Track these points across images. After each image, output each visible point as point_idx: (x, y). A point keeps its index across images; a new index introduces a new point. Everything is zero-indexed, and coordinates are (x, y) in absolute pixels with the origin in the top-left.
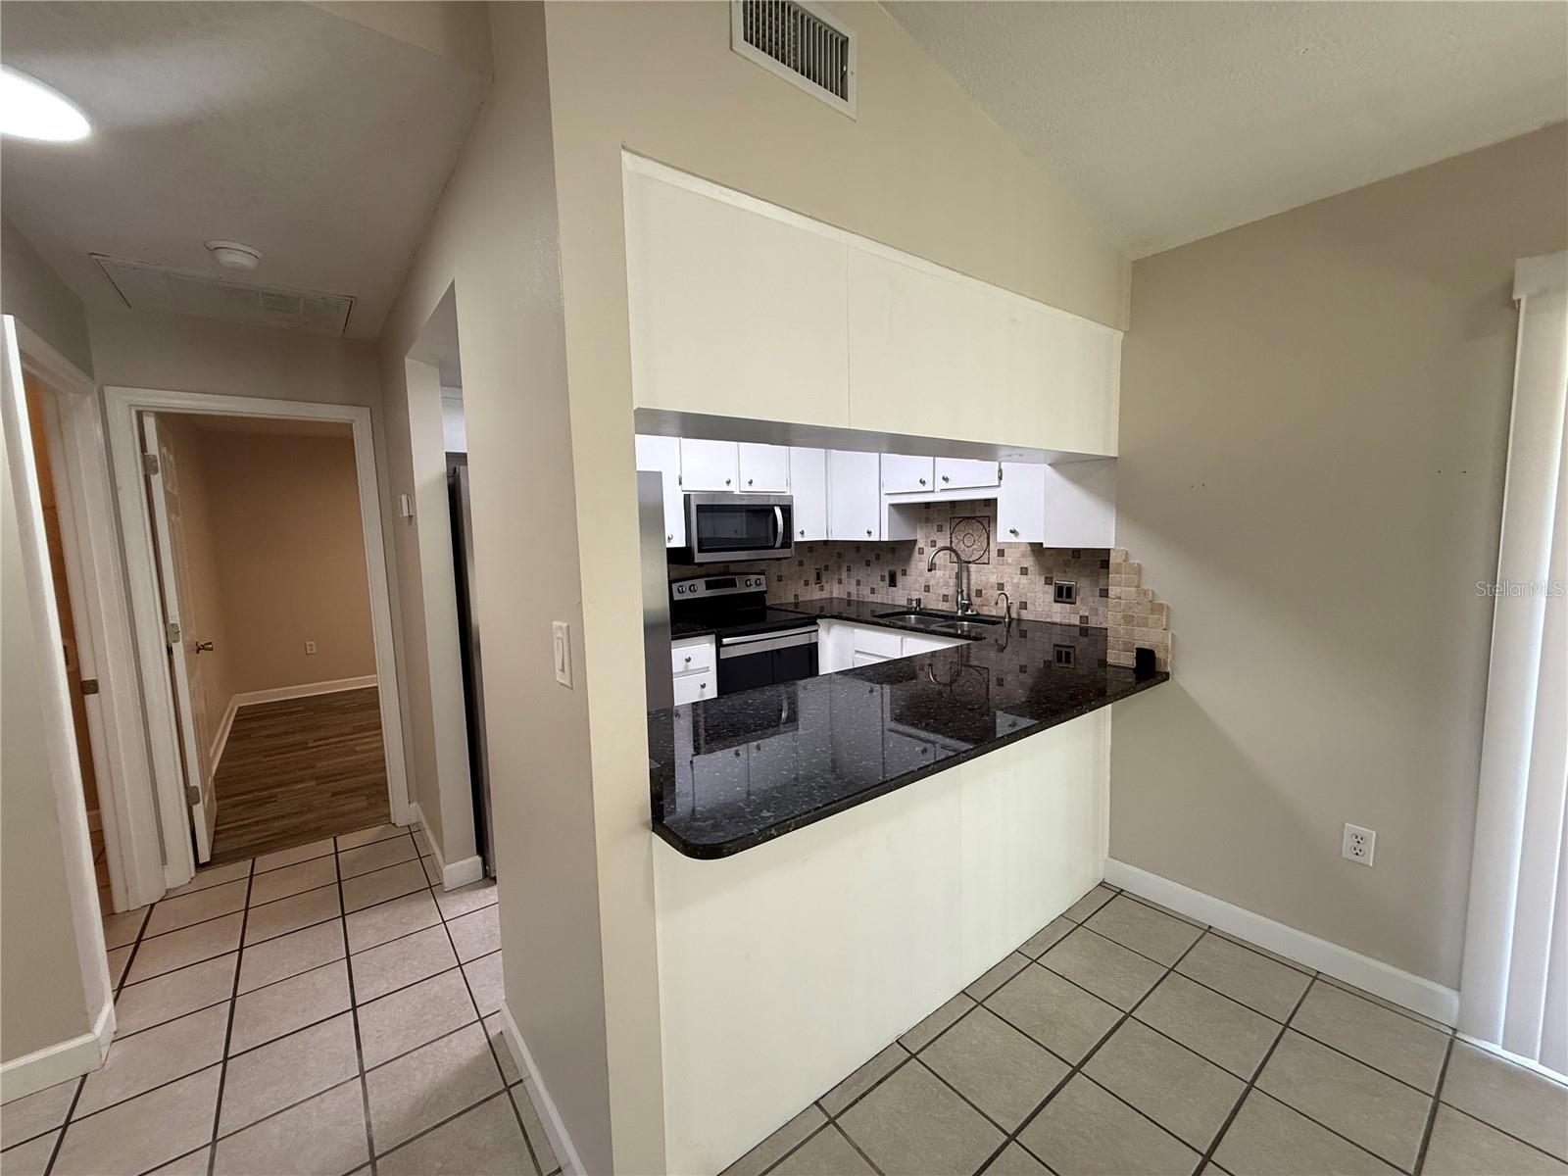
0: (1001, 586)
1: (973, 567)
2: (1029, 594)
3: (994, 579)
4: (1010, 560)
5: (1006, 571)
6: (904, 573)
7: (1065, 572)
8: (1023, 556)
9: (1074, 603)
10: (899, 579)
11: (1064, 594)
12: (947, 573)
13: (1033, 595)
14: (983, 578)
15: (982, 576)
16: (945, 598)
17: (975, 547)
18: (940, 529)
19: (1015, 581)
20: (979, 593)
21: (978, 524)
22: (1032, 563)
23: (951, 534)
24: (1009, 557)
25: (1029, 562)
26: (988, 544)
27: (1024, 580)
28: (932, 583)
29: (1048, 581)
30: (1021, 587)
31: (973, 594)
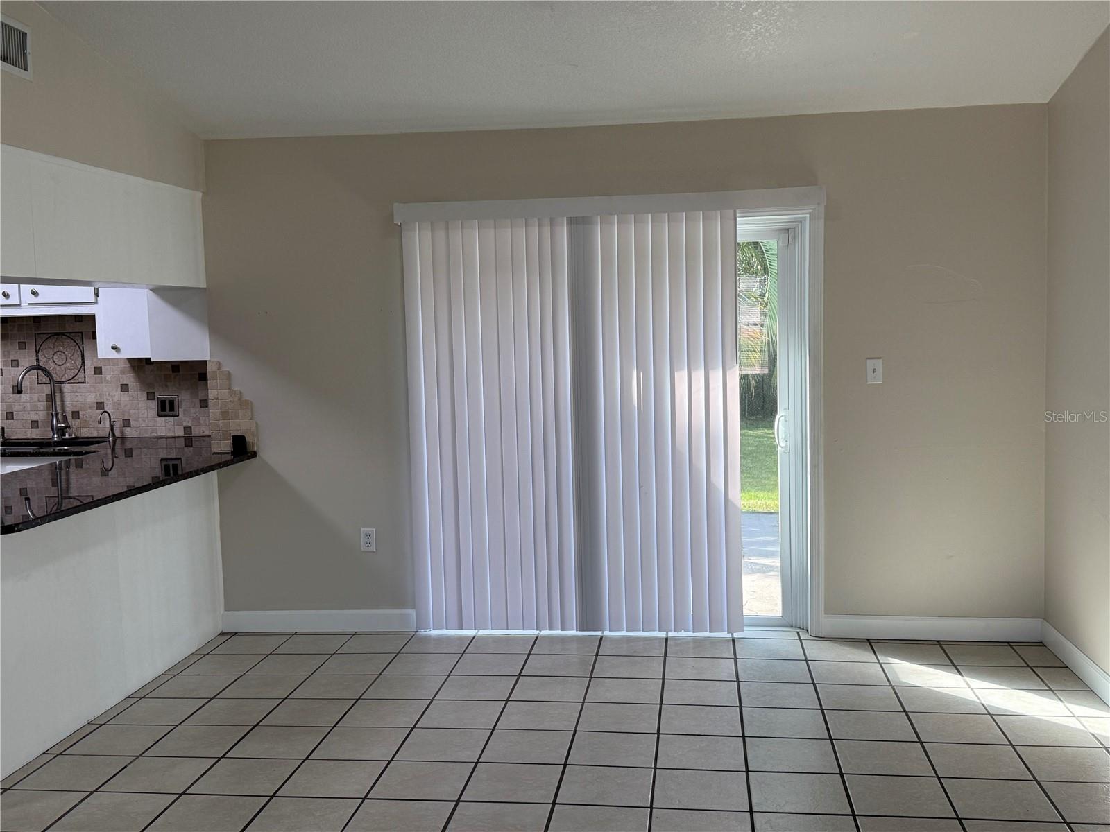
0: (100, 406)
1: (66, 387)
2: (131, 411)
3: (92, 399)
4: (108, 378)
5: (105, 389)
7: (166, 386)
8: (123, 372)
9: (178, 416)
11: (167, 408)
12: (36, 396)
13: (136, 411)
14: (80, 399)
15: (73, 397)
16: (34, 424)
17: (68, 365)
18: (22, 346)
19: (116, 399)
20: (76, 415)
21: (69, 341)
22: (132, 380)
23: (37, 352)
24: (108, 374)
25: (129, 379)
26: (83, 362)
27: (125, 397)
28: (16, 408)
29: (150, 396)
30: (123, 405)
31: (69, 417)
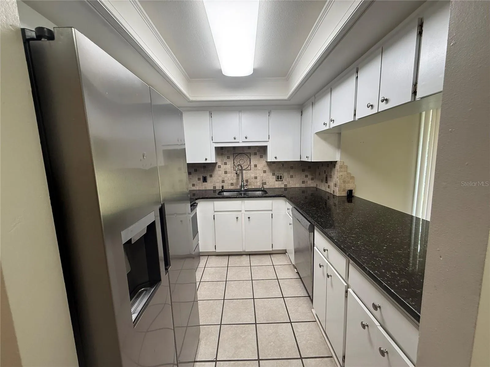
0: (256, 178)
1: (244, 172)
2: (267, 180)
3: (253, 175)
4: (259, 168)
5: (257, 172)
6: (211, 176)
7: (279, 171)
8: (264, 166)
9: (282, 181)
10: (209, 179)
11: (279, 178)
12: (233, 175)
13: (268, 179)
14: (249, 175)
15: (247, 175)
16: (232, 184)
17: (245, 164)
18: (228, 158)
19: (261, 175)
20: (247, 181)
21: (245, 156)
22: (267, 169)
23: (234, 160)
25: (266, 168)
26: (250, 163)
27: (265, 175)
28: (226, 179)
29: (274, 174)
30: (264, 177)
